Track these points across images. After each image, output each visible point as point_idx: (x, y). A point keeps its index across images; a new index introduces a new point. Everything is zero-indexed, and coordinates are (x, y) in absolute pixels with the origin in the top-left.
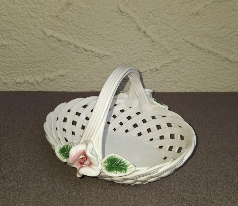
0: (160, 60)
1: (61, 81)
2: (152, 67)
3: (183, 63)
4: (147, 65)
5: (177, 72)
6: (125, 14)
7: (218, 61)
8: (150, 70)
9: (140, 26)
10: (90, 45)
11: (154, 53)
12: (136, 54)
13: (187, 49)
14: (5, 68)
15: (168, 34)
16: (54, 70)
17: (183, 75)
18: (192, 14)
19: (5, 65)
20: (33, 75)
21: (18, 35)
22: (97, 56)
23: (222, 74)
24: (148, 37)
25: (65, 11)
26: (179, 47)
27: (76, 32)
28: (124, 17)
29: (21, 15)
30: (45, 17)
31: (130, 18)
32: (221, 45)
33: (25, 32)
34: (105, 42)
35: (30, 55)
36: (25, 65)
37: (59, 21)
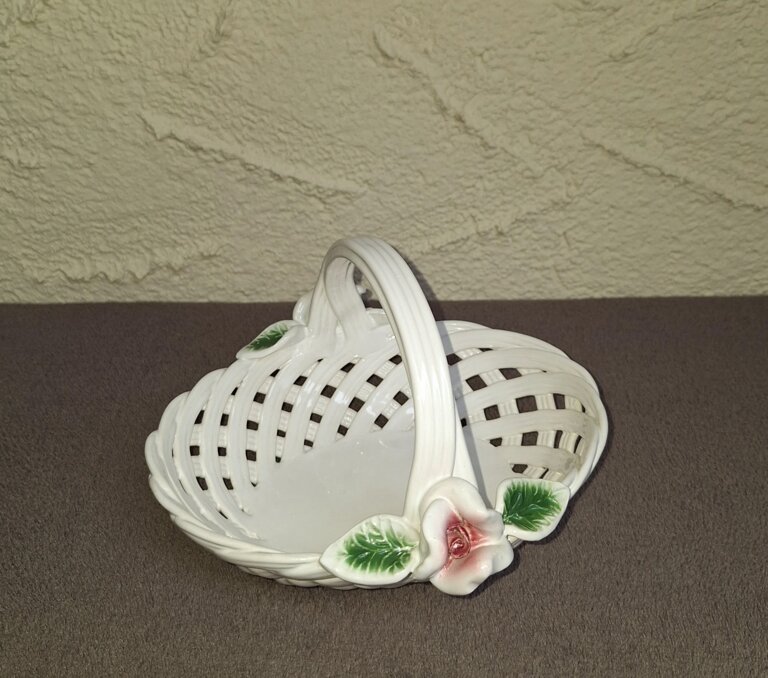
0: (510, 202)
1: (205, 272)
2: (484, 226)
3: (583, 210)
4: (470, 220)
5: (562, 238)
6: (397, 63)
7: (692, 202)
8: (478, 233)
9: (445, 99)
10: (292, 160)
11: (490, 181)
12: (434, 185)
13: (593, 168)
14: (34, 237)
15: (532, 121)
16: (182, 239)
17: (583, 247)
18: (607, 58)
19: (33, 227)
20: (118, 255)
21: (68, 134)
22: (314, 196)
23: (705, 243)
24: (472, 131)
25: (209, 57)
26: (570, 162)
27: (245, 122)
28: (393, 71)
29: (72, 73)
30: (148, 78)
31: (414, 73)
32: (700, 152)
33: (88, 125)
34: (337, 152)
35: (105, 194)
36: (92, 226)
37: (192, 89)
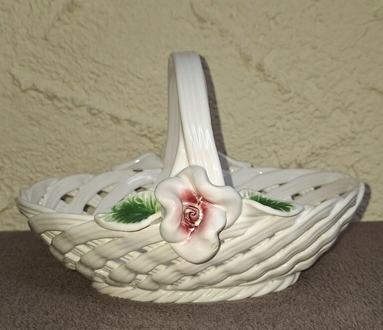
0: (305, 139)
3: (366, 145)
4: (274, 155)
5: (351, 170)
6: (209, 25)
8: (281, 166)
9: (248, 53)
10: (127, 106)
11: (288, 121)
12: (242, 125)
13: (371, 108)
15: (318, 70)
16: (37, 177)
22: (145, 136)
24: (270, 79)
25: (66, 24)
26: (352, 103)
27: (92, 76)
28: (207, 32)
30: (19, 42)
31: (223, 33)
37: (51, 50)
